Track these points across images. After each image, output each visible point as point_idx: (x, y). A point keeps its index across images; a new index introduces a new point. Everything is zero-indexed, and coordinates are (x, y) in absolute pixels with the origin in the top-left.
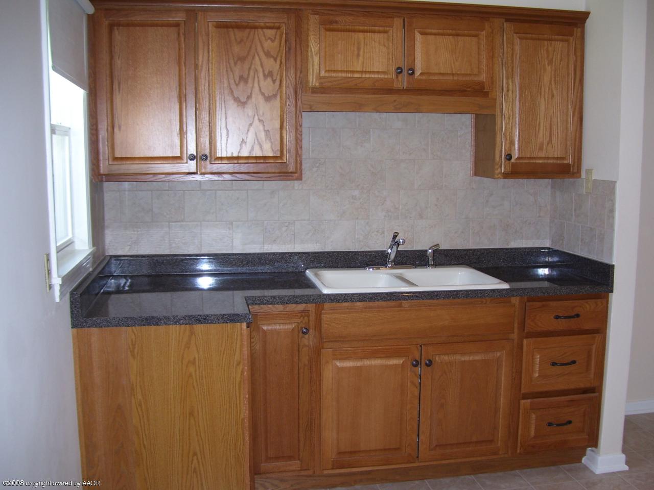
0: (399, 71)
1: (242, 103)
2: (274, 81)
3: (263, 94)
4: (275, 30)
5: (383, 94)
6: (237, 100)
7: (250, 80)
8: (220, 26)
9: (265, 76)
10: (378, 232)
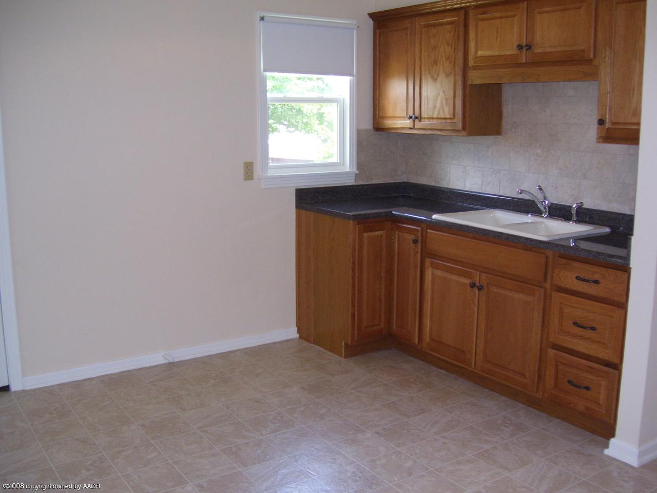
0: (520, 47)
1: (435, 80)
2: (451, 63)
3: (445, 72)
4: (451, 25)
5: (516, 68)
6: (432, 77)
7: (439, 64)
8: (426, 26)
9: (446, 59)
10: (553, 186)
